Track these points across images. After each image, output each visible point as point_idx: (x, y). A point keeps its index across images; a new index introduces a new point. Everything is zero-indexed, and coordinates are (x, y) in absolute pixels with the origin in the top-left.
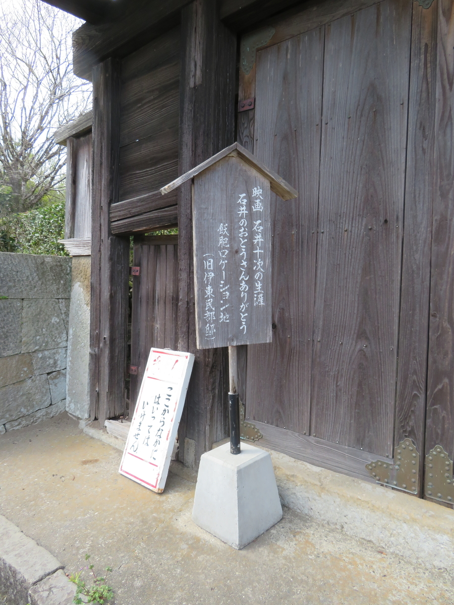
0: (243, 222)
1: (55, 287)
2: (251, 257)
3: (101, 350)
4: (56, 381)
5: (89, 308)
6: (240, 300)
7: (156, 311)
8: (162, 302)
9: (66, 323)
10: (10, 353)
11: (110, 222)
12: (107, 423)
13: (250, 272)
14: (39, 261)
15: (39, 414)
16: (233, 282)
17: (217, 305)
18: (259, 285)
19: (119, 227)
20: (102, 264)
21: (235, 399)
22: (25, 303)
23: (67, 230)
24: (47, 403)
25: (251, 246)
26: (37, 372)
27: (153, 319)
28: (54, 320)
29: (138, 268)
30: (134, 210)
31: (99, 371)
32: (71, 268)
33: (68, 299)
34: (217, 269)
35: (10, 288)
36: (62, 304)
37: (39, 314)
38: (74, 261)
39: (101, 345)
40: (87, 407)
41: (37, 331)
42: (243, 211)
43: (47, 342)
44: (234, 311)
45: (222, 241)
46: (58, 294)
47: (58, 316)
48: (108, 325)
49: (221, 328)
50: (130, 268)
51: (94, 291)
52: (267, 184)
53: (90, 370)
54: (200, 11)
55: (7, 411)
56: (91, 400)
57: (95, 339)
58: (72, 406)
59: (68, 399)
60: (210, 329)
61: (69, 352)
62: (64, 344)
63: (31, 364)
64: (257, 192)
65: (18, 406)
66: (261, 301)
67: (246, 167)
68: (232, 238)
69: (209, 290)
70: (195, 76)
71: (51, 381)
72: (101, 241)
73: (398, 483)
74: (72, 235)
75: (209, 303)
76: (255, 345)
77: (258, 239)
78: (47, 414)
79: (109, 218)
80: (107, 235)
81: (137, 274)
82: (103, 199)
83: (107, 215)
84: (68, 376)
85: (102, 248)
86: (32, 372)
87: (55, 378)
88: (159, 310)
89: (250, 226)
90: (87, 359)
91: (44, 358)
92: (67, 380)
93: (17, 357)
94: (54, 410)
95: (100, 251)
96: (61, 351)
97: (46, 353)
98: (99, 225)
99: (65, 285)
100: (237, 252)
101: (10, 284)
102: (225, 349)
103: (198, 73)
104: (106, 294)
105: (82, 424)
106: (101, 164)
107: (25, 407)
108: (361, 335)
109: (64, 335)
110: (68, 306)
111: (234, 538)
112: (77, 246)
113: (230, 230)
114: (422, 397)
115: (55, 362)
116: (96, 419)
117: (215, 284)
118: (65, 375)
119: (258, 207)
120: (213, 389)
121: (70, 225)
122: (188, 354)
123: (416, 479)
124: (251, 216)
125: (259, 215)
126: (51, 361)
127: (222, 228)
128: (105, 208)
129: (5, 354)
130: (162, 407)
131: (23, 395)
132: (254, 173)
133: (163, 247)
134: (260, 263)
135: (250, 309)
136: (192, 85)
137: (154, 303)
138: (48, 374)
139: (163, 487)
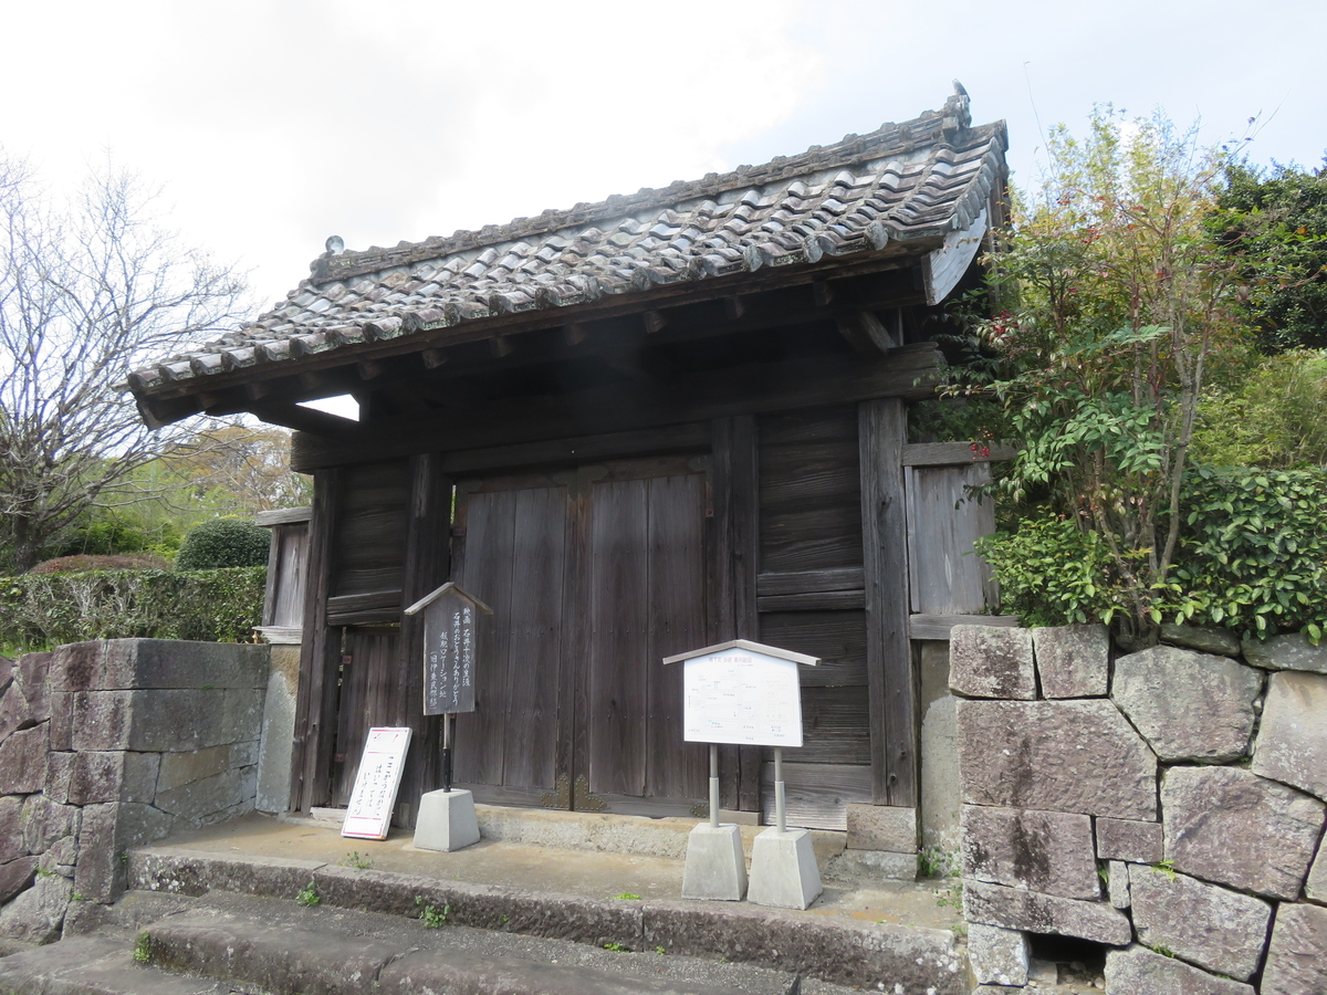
0: (457, 631)
1: (252, 677)
2: (462, 654)
3: (309, 739)
4: (248, 776)
5: (295, 697)
6: (454, 682)
7: (368, 698)
8: (374, 690)
9: (261, 716)
10: (211, 744)
11: (326, 614)
12: (313, 810)
13: (461, 663)
14: (242, 650)
15: (230, 811)
16: (449, 670)
17: (438, 685)
18: (466, 672)
19: (336, 619)
20: (315, 654)
21: (448, 751)
22: (227, 693)
23: (266, 617)
24: (238, 800)
25: (462, 646)
26: (231, 766)
27: (364, 705)
28: (251, 711)
29: (350, 657)
30: (354, 607)
31: (305, 759)
32: (269, 657)
33: (265, 689)
34: (439, 662)
35: (216, 677)
36: (259, 693)
37: (238, 704)
38: (273, 649)
39: (309, 733)
40: (286, 799)
41: (235, 722)
42: (457, 623)
43: (243, 735)
44: (449, 690)
45: (443, 643)
46: (256, 684)
47: (254, 707)
48: (318, 712)
49: (441, 701)
50: (341, 657)
51: (304, 681)
52: (473, 606)
53: (293, 759)
54: (426, 463)
55: (205, 804)
56: (292, 791)
57: (301, 727)
58: (265, 802)
59: (259, 795)
60: (433, 702)
61: (262, 745)
62: (257, 737)
63: (226, 757)
64: (466, 611)
65: (214, 799)
66: (467, 683)
67: (460, 596)
68: (450, 641)
69: (434, 676)
70: (420, 509)
71: (243, 777)
72: (314, 632)
73: (558, 806)
74: (272, 623)
75: (433, 685)
76: (462, 713)
77: (467, 641)
78: (238, 811)
79: (326, 610)
80: (322, 627)
81: (349, 662)
82: (319, 592)
83: (323, 608)
84: (260, 771)
85: (316, 638)
86: (227, 764)
87: (247, 773)
88: (370, 697)
89: (462, 633)
90: (290, 749)
91: (238, 751)
92: (259, 775)
93: (216, 749)
94: (245, 809)
95: (313, 641)
96: (255, 744)
97: (241, 745)
98: (313, 616)
99: (262, 673)
100: (453, 650)
101: (217, 674)
102: (442, 716)
103: (423, 508)
104: (318, 682)
105: (282, 816)
106: (320, 560)
107: (220, 801)
108: (537, 706)
109: (258, 727)
110: (264, 696)
111: (445, 844)
112: (281, 634)
113: (448, 636)
114: (571, 744)
115: (248, 757)
116: (298, 810)
117: (437, 671)
118: (256, 771)
119: (467, 620)
120: (427, 758)
121: (271, 612)
122: (408, 729)
123: (568, 800)
124: (462, 627)
125: (467, 626)
126: (245, 755)
127: (444, 635)
128: (322, 602)
129: (206, 745)
130: (384, 773)
131: (219, 788)
132: (465, 599)
133: (378, 639)
134: (467, 657)
135: (460, 688)
136: (417, 516)
137: (365, 690)
138: (241, 768)
139: (386, 835)
